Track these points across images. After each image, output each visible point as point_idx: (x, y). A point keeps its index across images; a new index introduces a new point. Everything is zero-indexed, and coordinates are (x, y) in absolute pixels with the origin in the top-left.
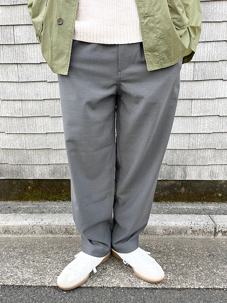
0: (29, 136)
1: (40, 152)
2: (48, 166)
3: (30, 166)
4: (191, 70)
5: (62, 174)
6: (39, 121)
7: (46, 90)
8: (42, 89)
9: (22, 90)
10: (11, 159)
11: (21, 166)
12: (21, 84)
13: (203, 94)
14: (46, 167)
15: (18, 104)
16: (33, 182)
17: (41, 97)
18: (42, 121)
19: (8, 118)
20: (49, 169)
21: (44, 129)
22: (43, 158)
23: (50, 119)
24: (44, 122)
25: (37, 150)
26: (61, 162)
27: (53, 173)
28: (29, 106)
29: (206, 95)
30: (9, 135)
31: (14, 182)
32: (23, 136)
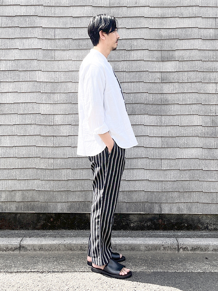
0: (56, 182)
1: (62, 193)
2: (66, 203)
3: (54, 203)
4: (160, 141)
5: (76, 209)
6: (64, 172)
7: (70, 152)
8: (68, 151)
9: (55, 152)
10: (41, 198)
11: (48, 203)
12: (55, 148)
13: (168, 156)
14: (65, 204)
15: (52, 161)
16: (55, 215)
17: (67, 156)
18: (66, 171)
19: (43, 170)
20: (67, 205)
21: (66, 177)
22: (64, 197)
23: (71, 170)
24: (67, 172)
25: (60, 192)
26: (76, 200)
27: (70, 209)
28: (58, 161)
29: (170, 156)
30: (42, 181)
31: (41, 215)
32: (52, 182)
